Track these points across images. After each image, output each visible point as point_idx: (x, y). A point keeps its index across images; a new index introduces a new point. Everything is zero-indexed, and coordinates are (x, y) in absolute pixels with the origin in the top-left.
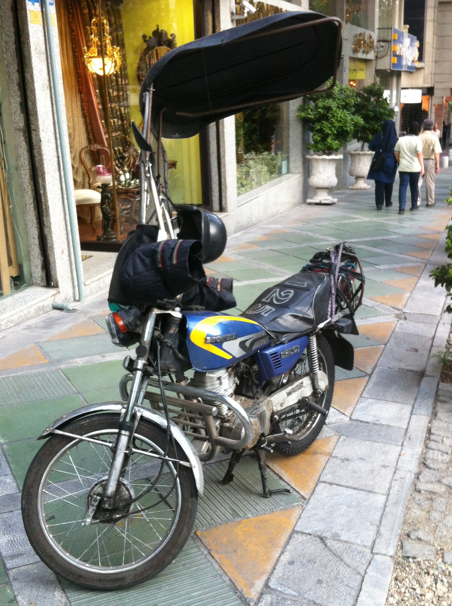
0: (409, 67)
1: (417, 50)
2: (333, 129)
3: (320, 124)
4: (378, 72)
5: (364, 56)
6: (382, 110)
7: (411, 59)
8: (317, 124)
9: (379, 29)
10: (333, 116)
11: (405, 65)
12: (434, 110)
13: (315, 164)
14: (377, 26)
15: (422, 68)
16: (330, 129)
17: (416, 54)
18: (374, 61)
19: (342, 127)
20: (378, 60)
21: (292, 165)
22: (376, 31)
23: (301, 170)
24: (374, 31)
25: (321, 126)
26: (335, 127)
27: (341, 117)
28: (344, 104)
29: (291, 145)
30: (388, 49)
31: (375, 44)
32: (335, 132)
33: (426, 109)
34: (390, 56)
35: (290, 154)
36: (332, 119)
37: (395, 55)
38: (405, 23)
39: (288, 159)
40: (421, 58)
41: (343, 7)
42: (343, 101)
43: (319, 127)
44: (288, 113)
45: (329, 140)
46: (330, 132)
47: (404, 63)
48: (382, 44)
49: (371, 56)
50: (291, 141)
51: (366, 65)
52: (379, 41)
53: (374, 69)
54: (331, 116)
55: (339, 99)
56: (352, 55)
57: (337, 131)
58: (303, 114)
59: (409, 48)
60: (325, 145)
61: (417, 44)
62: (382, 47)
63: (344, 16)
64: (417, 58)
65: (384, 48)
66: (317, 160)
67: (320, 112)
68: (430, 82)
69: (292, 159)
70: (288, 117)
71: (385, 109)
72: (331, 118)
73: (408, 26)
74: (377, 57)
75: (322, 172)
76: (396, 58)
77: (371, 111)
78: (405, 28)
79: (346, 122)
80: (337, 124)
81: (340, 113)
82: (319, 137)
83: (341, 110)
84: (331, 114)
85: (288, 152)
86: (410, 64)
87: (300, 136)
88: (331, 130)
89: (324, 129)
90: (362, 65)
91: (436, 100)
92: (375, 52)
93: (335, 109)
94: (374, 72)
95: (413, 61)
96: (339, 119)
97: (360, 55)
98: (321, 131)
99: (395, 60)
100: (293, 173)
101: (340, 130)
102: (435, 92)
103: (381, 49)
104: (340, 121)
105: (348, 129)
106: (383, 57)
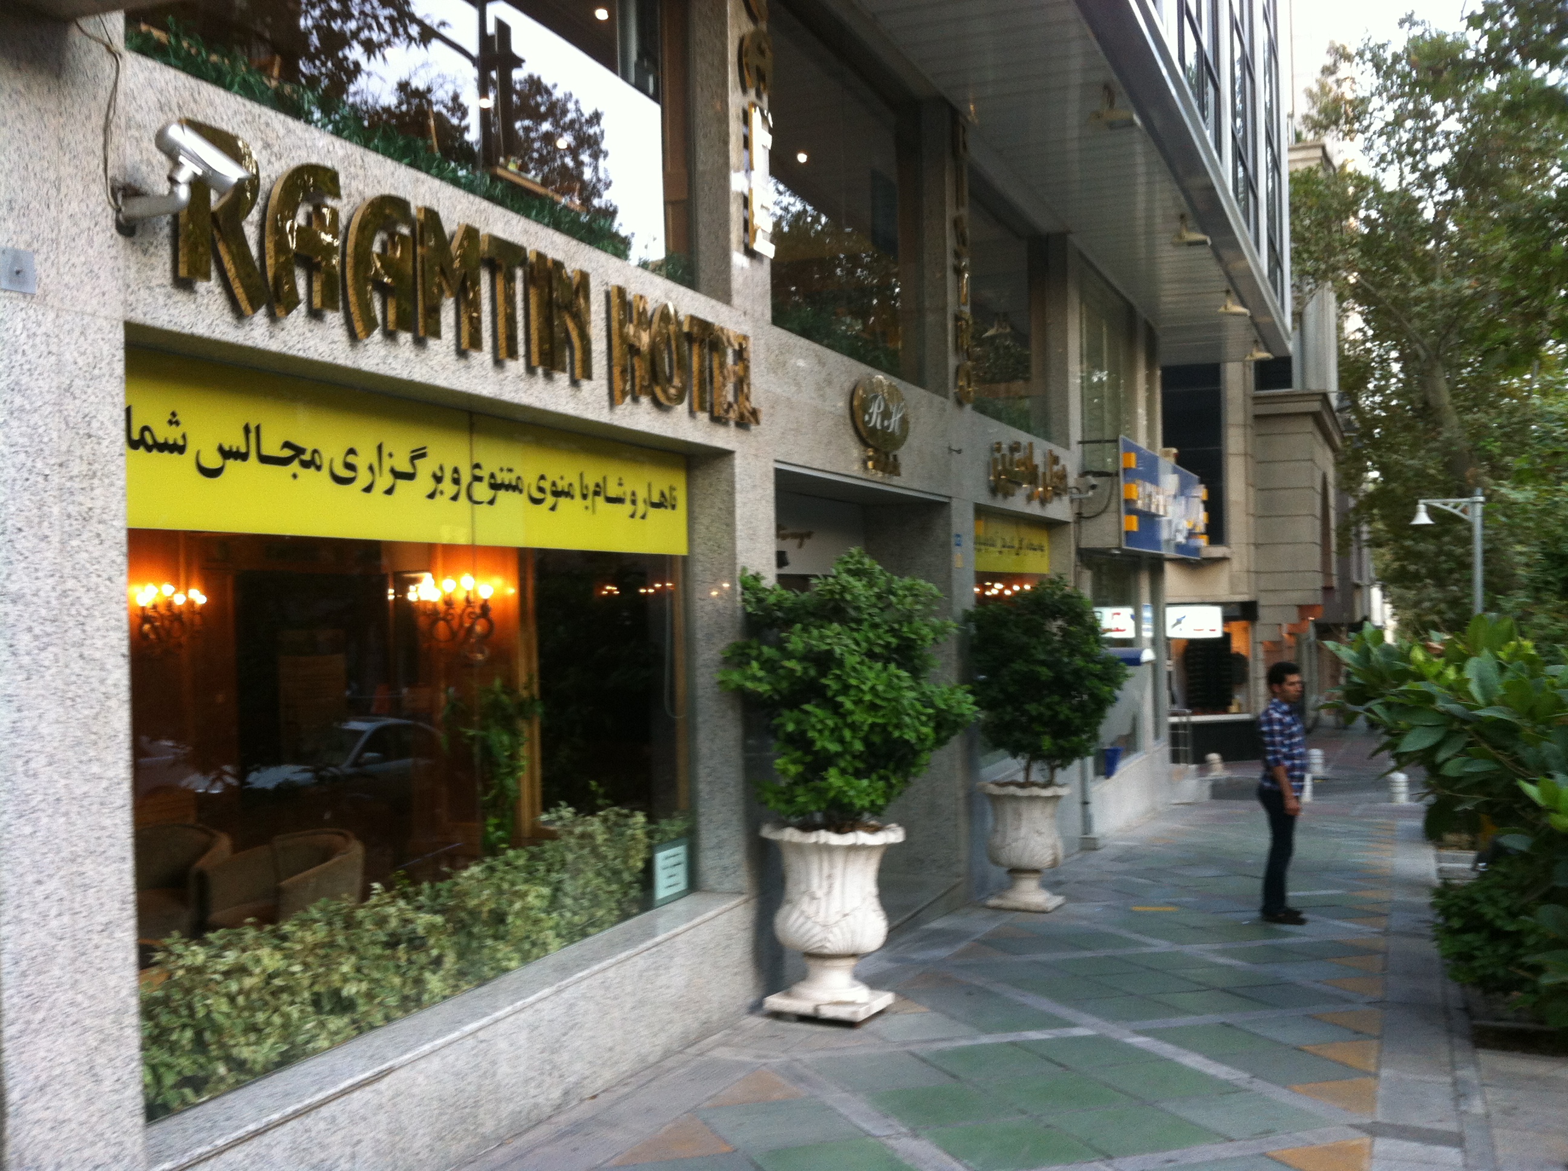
0: (1179, 547)
1: (1201, 507)
2: (847, 734)
3: (796, 714)
4: (1087, 557)
5: (1035, 509)
6: (1079, 661)
7: (1185, 525)
8: (786, 713)
9: (1082, 442)
10: (846, 689)
11: (1168, 541)
12: (1261, 655)
13: (791, 860)
14: (1076, 433)
15: (1223, 559)
16: (836, 734)
17: (1200, 517)
18: (1072, 526)
19: (884, 727)
20: (1083, 523)
21: (708, 861)
22: (1076, 449)
23: (743, 879)
24: (1067, 446)
25: (798, 723)
26: (854, 727)
27: (873, 689)
28: (894, 641)
29: (703, 788)
30: (1111, 494)
31: (1072, 480)
32: (859, 746)
33: (1243, 652)
34: (1118, 511)
35: (703, 821)
36: (840, 699)
37: (1131, 511)
38: (1166, 444)
39: (691, 839)
40: (1216, 530)
41: (946, 358)
42: (892, 631)
43: (791, 727)
44: (690, 669)
45: (834, 778)
46: (834, 747)
47: (1165, 534)
48: (1092, 480)
49: (1060, 510)
50: (702, 772)
51: (1050, 537)
52: (1084, 474)
53: (1073, 549)
54: (834, 685)
55: (875, 626)
56: (985, 499)
57: (866, 740)
58: (736, 677)
59: (1175, 497)
60: (820, 793)
61: (1201, 492)
62: (1093, 487)
63: (951, 384)
64: (1201, 527)
65: (1099, 490)
66: (799, 848)
67: (792, 671)
68: (1245, 590)
69: (707, 838)
70: (691, 686)
71: (1089, 657)
72: (838, 693)
73: (1174, 451)
74: (1080, 517)
75: (820, 893)
76: (1135, 518)
77: (1043, 663)
78: (1167, 454)
79: (898, 712)
80: (860, 717)
81: (871, 675)
82: (794, 762)
83: (879, 666)
84: (838, 678)
85: (692, 813)
86: (1181, 539)
87: (735, 756)
88: (841, 741)
89: (811, 734)
90: (1038, 537)
91: (1264, 632)
92: (1072, 501)
93: (851, 660)
94: (1073, 555)
95: (1191, 534)
96: (868, 697)
97: (1018, 503)
98: (800, 741)
99: (1133, 523)
100: (712, 891)
101: (876, 739)
102: (1262, 612)
103: (1090, 493)
104: (873, 707)
105: (910, 736)
106: (1098, 515)
